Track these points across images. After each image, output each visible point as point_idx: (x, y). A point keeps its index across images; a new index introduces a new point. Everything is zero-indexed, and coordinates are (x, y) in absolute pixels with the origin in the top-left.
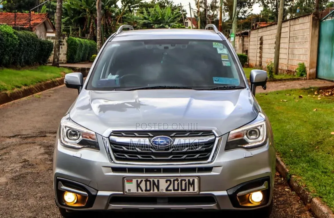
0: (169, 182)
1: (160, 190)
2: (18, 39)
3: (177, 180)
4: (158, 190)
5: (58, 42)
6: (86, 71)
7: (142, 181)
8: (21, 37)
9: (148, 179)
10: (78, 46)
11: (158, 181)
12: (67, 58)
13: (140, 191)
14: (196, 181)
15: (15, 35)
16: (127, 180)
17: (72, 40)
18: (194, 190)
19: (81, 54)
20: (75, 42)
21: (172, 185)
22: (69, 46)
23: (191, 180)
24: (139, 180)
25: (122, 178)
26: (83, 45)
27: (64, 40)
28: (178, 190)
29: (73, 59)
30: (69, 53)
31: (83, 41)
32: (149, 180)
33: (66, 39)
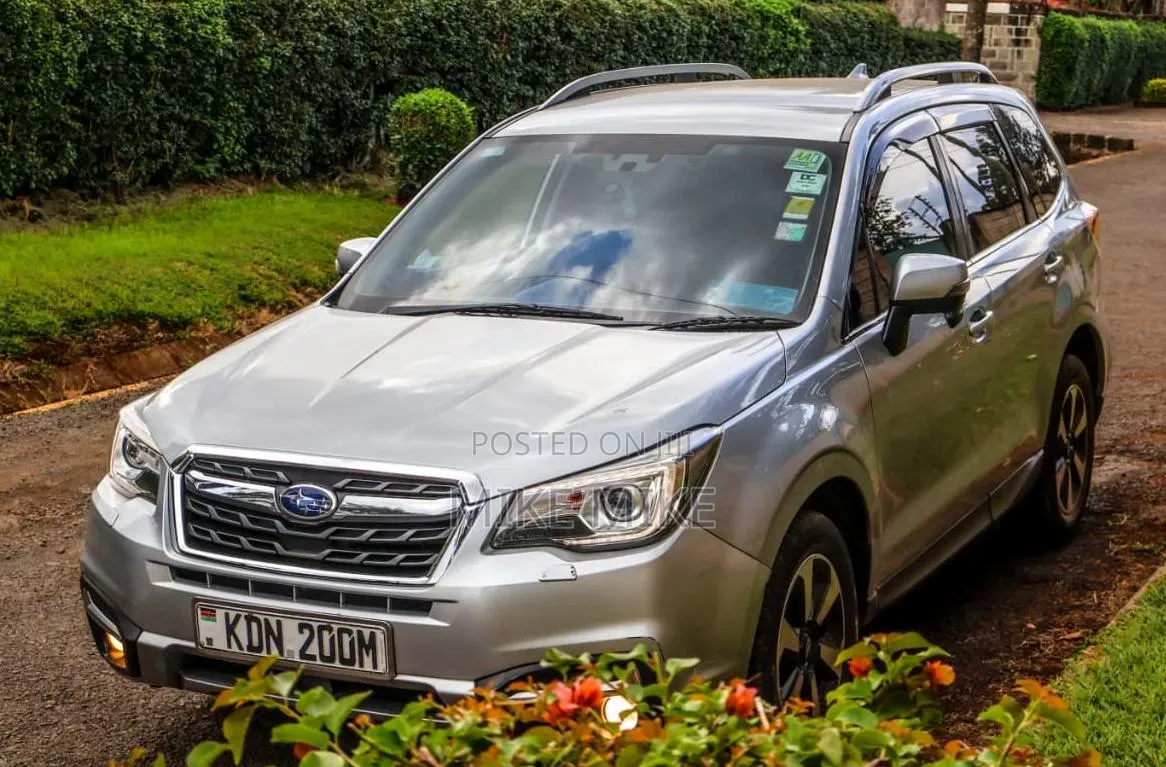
0: (307, 633)
1: (286, 654)
2: (808, 34)
3: (330, 630)
4: (281, 652)
5: (974, 40)
6: (1072, 145)
7: (238, 617)
8: (823, 26)
9: (254, 615)
10: (1083, 49)
11: (279, 623)
12: (1037, 91)
13: (235, 648)
14: (380, 637)
15: (796, 21)
16: (203, 609)
17: (1058, 26)
18: (375, 666)
19: (1098, 76)
20: (1072, 34)
21: (316, 641)
22: (1046, 47)
23: (367, 633)
24: (232, 615)
25: (190, 601)
26: (1109, 43)
27: (1032, 27)
28: (331, 659)
29: (1060, 96)
30: (1045, 74)
31: (1110, 28)
32: (256, 618)
33: (1035, 23)
